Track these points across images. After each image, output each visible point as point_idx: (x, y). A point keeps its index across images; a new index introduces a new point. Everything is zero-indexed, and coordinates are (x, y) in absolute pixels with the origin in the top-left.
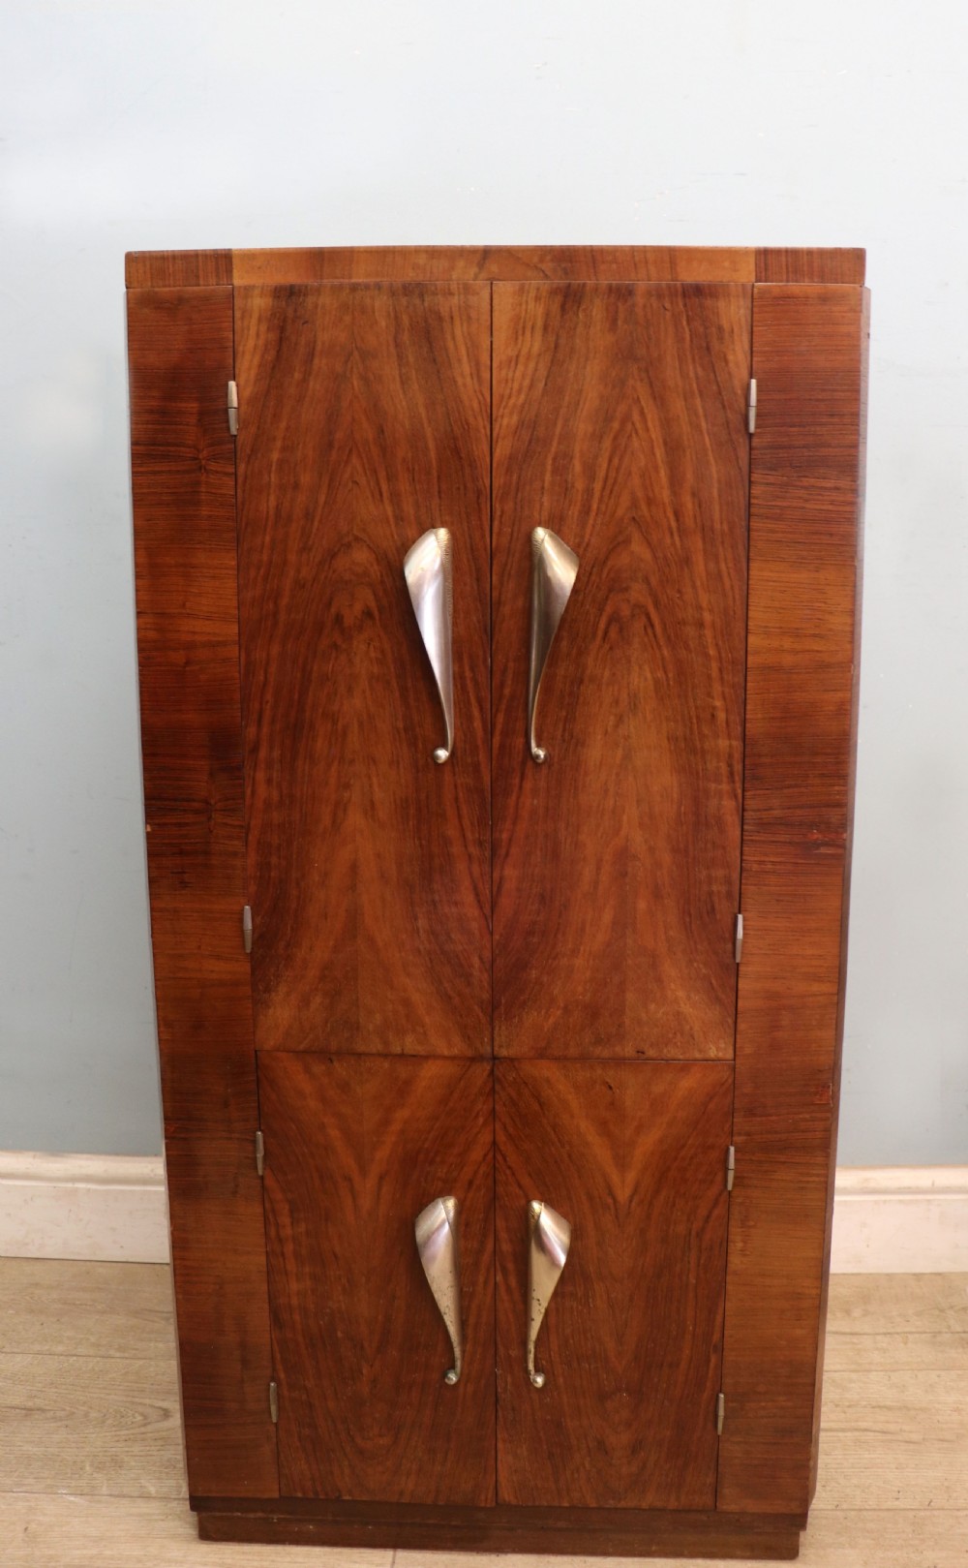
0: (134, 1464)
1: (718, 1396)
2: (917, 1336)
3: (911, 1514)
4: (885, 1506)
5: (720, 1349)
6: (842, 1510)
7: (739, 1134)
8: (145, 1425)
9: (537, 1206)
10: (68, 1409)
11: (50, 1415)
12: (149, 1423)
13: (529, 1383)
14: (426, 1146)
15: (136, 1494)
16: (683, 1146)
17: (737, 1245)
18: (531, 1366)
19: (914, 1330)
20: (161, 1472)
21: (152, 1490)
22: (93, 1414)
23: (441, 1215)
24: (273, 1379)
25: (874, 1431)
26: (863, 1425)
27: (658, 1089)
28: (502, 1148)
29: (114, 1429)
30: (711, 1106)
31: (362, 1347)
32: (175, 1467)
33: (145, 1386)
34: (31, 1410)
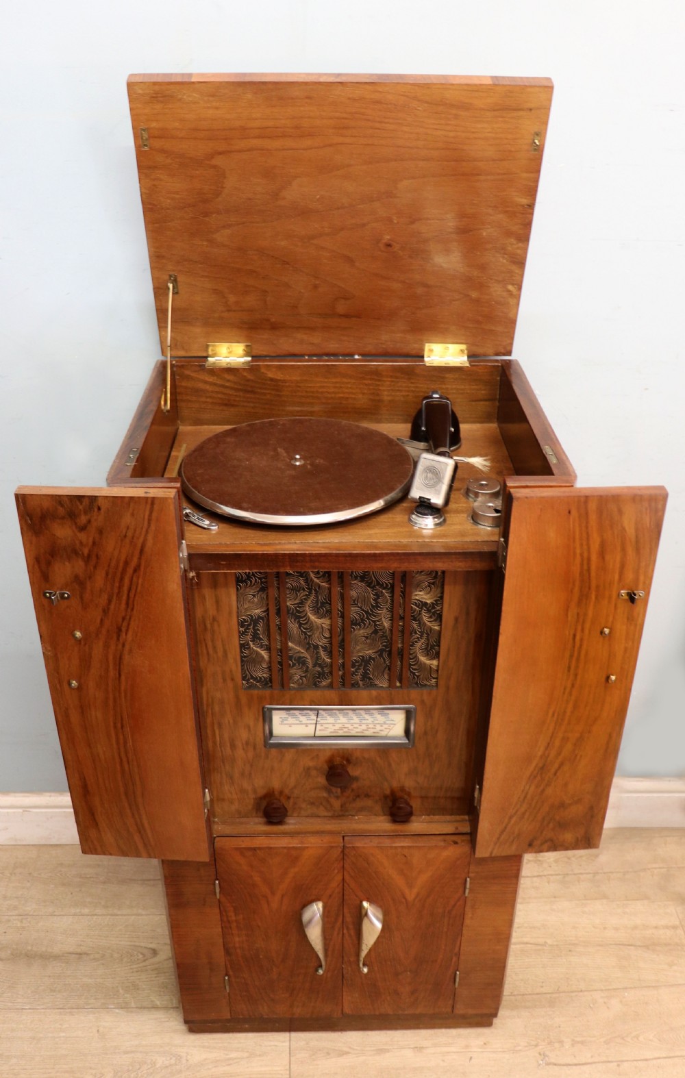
0: (144, 987)
1: (456, 973)
2: (554, 877)
3: (548, 996)
4: (535, 992)
5: (458, 955)
6: (514, 995)
7: (472, 873)
8: (145, 961)
9: (365, 904)
10: (101, 952)
11: (92, 956)
12: (147, 959)
13: (360, 971)
14: (307, 882)
15: (150, 1006)
16: (443, 878)
17: (469, 915)
18: (361, 965)
19: (553, 873)
20: (160, 991)
21: (158, 1003)
22: (116, 955)
23: (315, 910)
24: (227, 975)
25: (531, 944)
26: (525, 940)
28: (347, 881)
29: (129, 964)
31: (273, 961)
32: (167, 988)
33: (139, 934)
34: (80, 954)
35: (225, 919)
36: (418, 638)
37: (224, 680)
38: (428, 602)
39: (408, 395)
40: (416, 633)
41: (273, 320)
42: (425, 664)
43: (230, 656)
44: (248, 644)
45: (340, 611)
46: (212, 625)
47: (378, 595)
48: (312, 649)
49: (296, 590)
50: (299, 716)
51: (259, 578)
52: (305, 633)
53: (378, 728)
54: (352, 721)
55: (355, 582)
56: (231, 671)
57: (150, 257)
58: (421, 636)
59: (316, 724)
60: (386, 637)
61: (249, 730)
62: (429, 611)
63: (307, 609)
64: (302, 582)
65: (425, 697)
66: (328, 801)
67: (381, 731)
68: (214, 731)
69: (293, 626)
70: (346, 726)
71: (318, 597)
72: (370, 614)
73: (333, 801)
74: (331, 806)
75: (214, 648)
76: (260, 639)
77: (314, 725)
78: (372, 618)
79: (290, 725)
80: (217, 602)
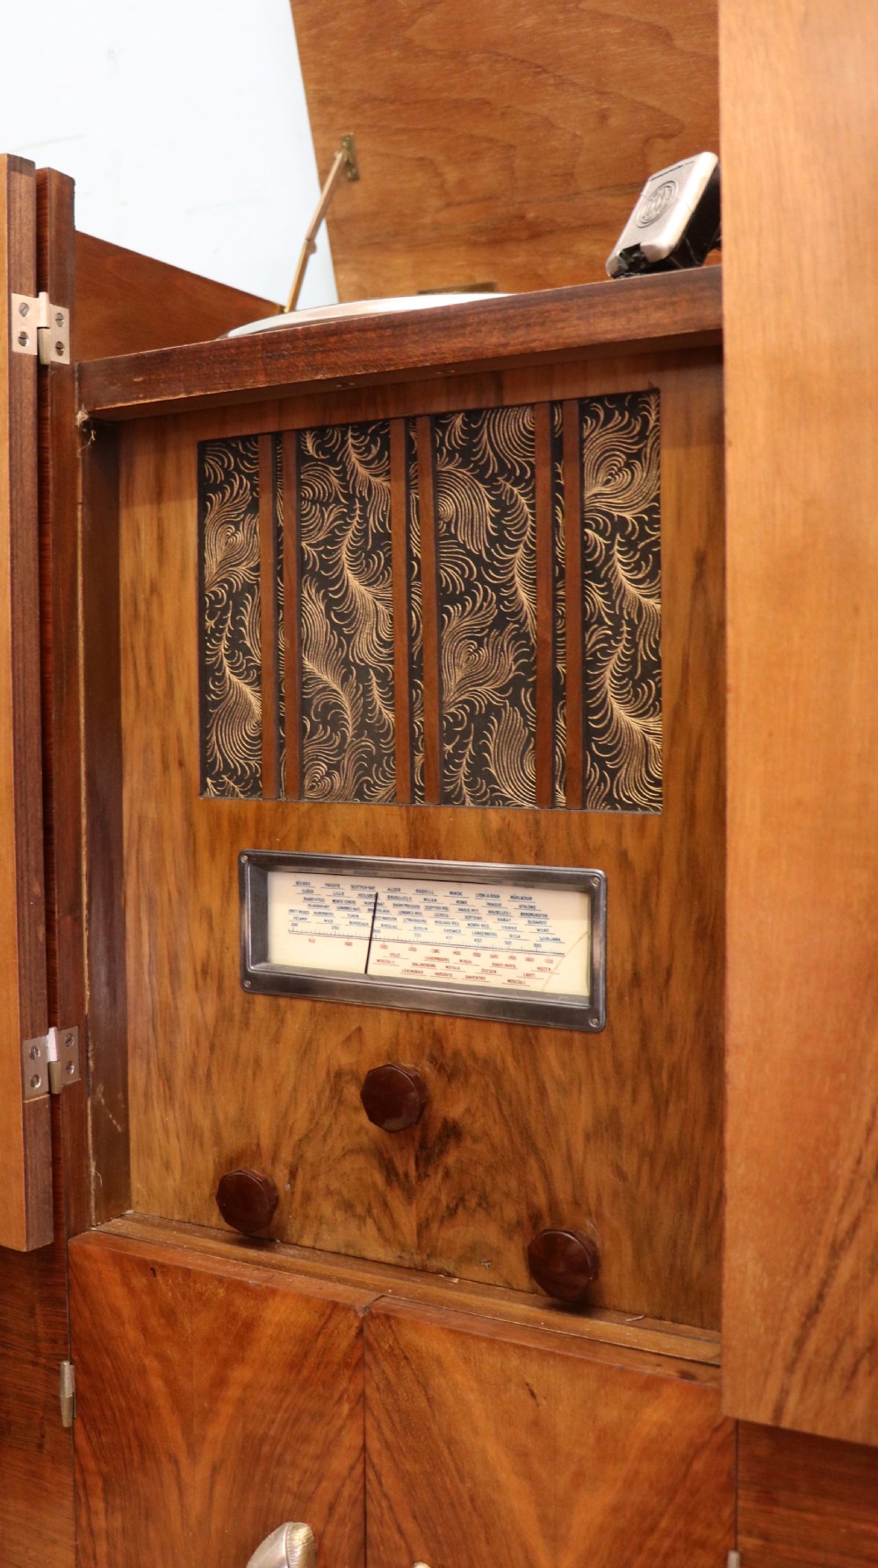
14: (272, 1433)
16: (652, 1530)
23: (289, 1549)
27: (609, 1414)
28: (376, 1461)
30: (698, 1466)
35: (84, 1521)
36: (607, 638)
37: (166, 766)
38: (628, 516)
40: (601, 622)
41: (531, 215)
42: (630, 729)
43: (179, 693)
44: (220, 668)
45: (417, 559)
46: (148, 603)
47: (503, 507)
48: (353, 679)
49: (322, 504)
50: (333, 908)
51: (249, 477)
52: (341, 633)
53: (523, 966)
54: (456, 939)
55: (450, 467)
56: (179, 739)
57: (309, 104)
58: (616, 630)
59: (371, 939)
60: (526, 636)
61: (211, 928)
62: (630, 545)
63: (344, 556)
64: (335, 481)
65: (630, 842)
66: (385, 1204)
67: (528, 975)
68: (138, 921)
69: (314, 608)
70: (445, 952)
71: (366, 520)
72: (488, 566)
73: (396, 1200)
74: (395, 1225)
75: (150, 669)
76: (247, 652)
77: (368, 942)
78: (492, 577)
79: (313, 937)
80: (161, 539)
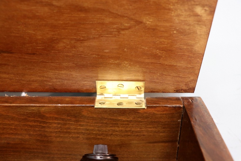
39: (78, 137)
